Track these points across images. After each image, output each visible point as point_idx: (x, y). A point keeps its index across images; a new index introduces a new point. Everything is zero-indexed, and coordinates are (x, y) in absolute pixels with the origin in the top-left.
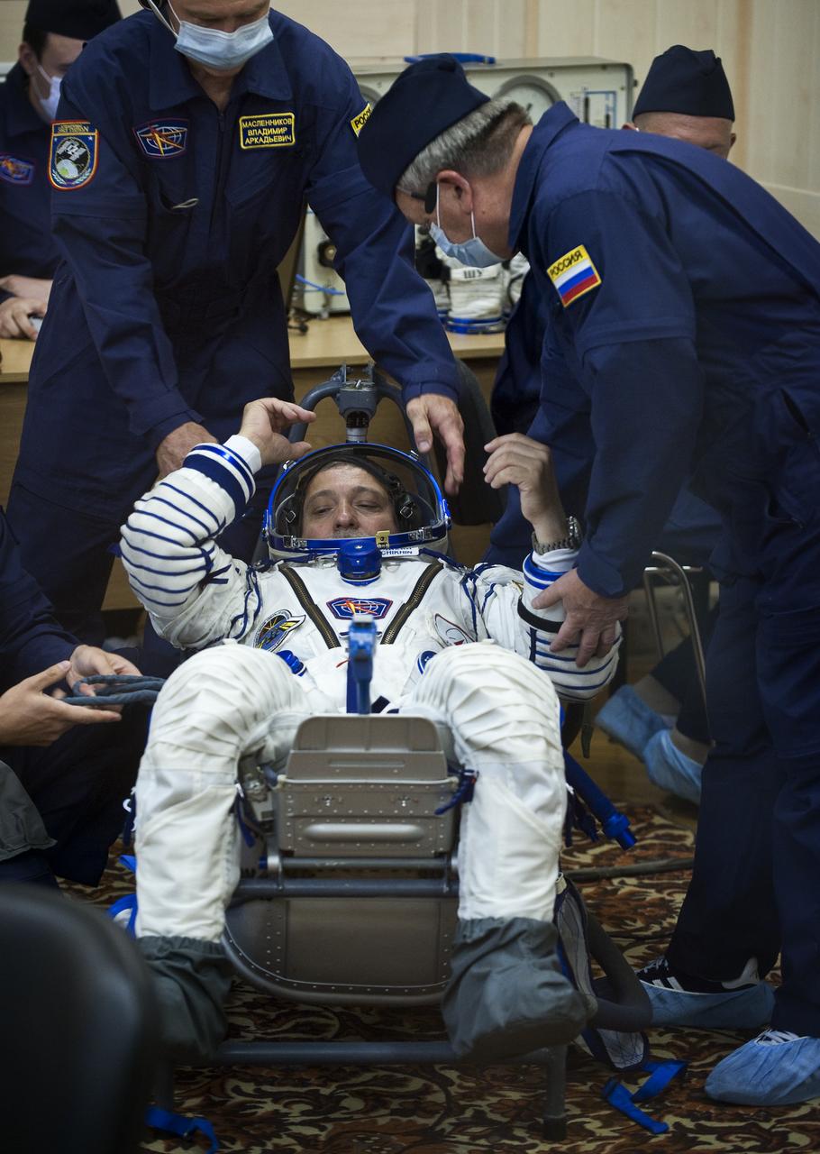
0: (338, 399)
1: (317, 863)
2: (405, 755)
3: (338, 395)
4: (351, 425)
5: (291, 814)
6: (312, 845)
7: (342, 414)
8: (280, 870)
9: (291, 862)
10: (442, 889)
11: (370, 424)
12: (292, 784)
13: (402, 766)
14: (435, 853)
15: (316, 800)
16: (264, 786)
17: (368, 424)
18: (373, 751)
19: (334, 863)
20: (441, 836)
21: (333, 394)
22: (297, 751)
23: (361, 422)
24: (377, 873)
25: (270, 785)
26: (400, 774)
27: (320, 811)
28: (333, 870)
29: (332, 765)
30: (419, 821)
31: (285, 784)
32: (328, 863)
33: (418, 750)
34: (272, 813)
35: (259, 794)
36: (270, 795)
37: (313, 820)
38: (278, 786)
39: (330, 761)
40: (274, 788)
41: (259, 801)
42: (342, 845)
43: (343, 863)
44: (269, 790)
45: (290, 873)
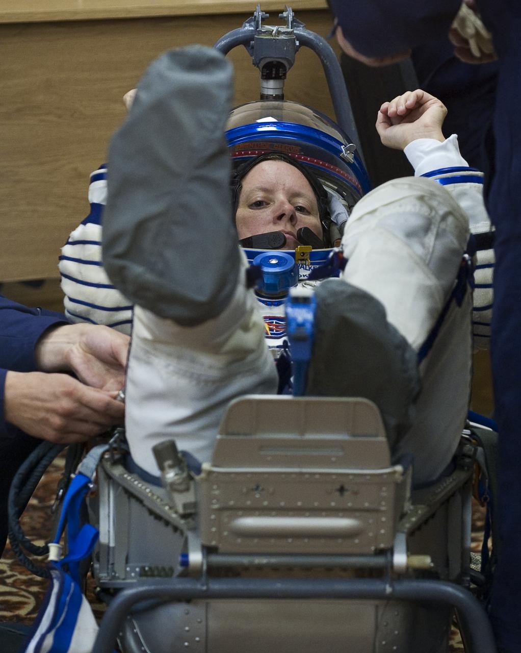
0: (253, 48)
1: (245, 560)
2: (345, 442)
3: (252, 42)
4: (267, 77)
5: (216, 506)
6: (239, 540)
7: (256, 64)
8: (205, 568)
9: (216, 559)
10: (385, 590)
11: (288, 74)
12: (219, 473)
13: (341, 454)
14: (376, 550)
15: (245, 490)
16: (185, 475)
17: (285, 75)
18: (309, 436)
19: (264, 561)
20: (383, 531)
21: (246, 41)
22: (224, 437)
23: (277, 73)
24: (308, 571)
25: (192, 473)
26: (339, 463)
27: (249, 503)
28: (260, 568)
29: (262, 453)
30: (357, 514)
31: (210, 473)
32: (258, 560)
33: (359, 436)
34: (195, 505)
35: (180, 484)
36: (192, 484)
37: (240, 513)
38: (203, 475)
39: (261, 448)
40: (197, 478)
41: (181, 492)
42: (273, 541)
43: (273, 560)
44: (191, 478)
45: (214, 572)
